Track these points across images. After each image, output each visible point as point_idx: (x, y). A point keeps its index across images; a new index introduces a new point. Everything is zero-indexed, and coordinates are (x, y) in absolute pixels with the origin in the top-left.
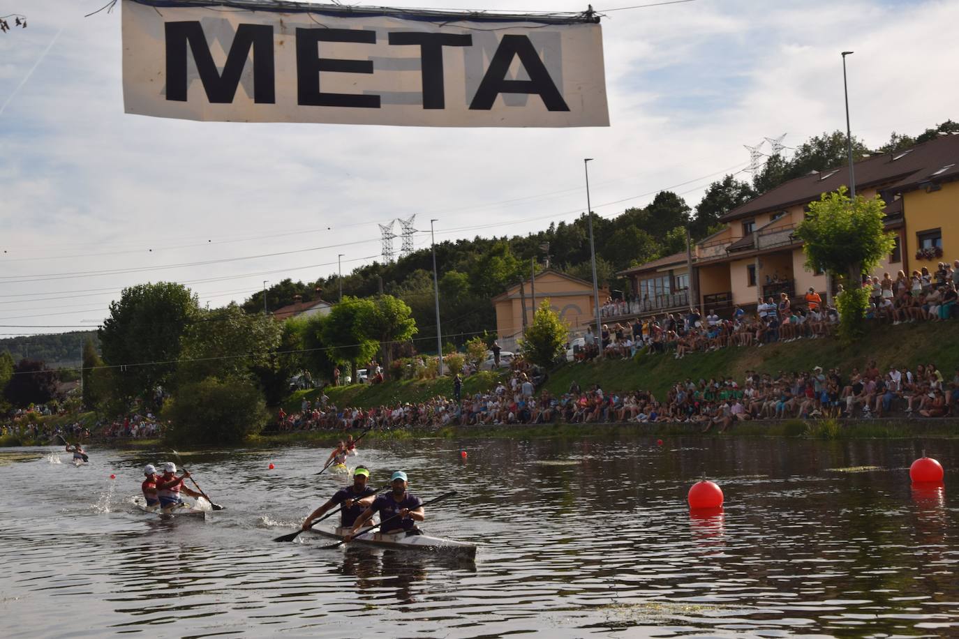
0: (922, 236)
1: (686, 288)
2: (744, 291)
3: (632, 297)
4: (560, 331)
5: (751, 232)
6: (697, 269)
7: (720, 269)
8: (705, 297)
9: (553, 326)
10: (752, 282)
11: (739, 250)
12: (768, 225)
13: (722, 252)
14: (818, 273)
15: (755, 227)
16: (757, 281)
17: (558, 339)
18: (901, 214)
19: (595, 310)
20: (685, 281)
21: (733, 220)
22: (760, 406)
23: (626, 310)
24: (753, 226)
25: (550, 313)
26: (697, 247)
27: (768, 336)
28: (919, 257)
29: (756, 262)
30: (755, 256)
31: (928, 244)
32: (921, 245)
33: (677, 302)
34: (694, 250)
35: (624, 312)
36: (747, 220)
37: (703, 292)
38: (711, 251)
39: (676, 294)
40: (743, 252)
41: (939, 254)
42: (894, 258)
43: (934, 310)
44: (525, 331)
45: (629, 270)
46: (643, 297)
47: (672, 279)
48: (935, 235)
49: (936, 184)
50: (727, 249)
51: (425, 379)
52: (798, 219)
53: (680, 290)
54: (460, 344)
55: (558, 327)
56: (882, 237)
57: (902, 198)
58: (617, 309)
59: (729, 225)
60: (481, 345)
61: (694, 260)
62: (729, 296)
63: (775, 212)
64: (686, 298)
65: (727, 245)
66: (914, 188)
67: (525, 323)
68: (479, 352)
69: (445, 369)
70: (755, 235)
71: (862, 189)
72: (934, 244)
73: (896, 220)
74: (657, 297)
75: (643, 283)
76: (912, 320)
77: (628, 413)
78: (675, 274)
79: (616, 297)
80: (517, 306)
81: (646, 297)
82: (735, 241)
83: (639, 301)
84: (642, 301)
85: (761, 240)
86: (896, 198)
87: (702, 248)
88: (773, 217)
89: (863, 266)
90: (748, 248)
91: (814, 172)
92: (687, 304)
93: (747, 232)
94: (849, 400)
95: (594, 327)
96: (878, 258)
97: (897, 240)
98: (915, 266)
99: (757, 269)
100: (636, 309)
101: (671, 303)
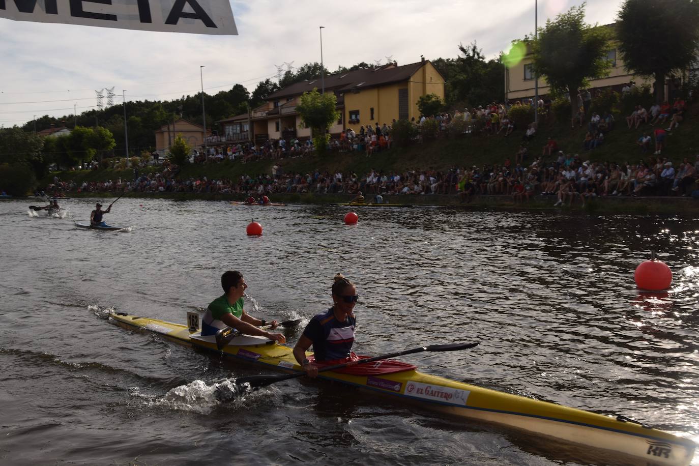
0: (351, 113)
1: (247, 131)
2: (274, 133)
3: (222, 133)
4: (187, 148)
5: (278, 107)
6: (253, 122)
7: (263, 123)
8: (256, 135)
9: (184, 146)
10: (277, 130)
11: (272, 114)
12: (285, 104)
13: (264, 115)
14: (307, 127)
15: (280, 104)
16: (280, 129)
17: (186, 152)
18: (343, 103)
19: (204, 139)
20: (247, 127)
21: (270, 100)
22: (280, 187)
23: (219, 140)
24: (279, 103)
25: (182, 140)
26: (253, 112)
27: (284, 155)
28: (350, 122)
29: (280, 120)
30: (279, 118)
31: (354, 117)
32: (351, 117)
33: (243, 138)
34: (251, 113)
35: (218, 141)
36: (276, 100)
37: (255, 134)
38: (259, 114)
39: (243, 133)
40: (274, 116)
41: (358, 121)
42: (339, 123)
43: (355, 146)
44: (170, 148)
45: (220, 121)
46: (227, 134)
47: (241, 127)
48: (356, 113)
49: (358, 90)
50: (267, 114)
51: (119, 169)
52: (299, 101)
53: (244, 132)
54: (138, 153)
55: (186, 146)
56: (335, 113)
57: (344, 95)
58: (215, 139)
59: (268, 102)
60: (148, 153)
61: (251, 118)
62: (267, 135)
63: (288, 97)
64: (247, 136)
65: (266, 112)
66: (348, 92)
67: (170, 144)
68: (147, 157)
69: (130, 164)
70: (279, 107)
71: (327, 90)
72: (356, 117)
73: (341, 105)
74: (234, 134)
75: (227, 127)
76: (346, 151)
77: (220, 189)
78: (242, 124)
79: (214, 133)
80: (166, 135)
81: (229, 134)
82: (270, 110)
83: (225, 137)
84: (227, 136)
85: (282, 110)
86: (341, 95)
87: (255, 112)
88: (288, 100)
89: (326, 126)
90: (276, 114)
91: (306, 80)
92: (248, 138)
93: (276, 106)
94: (318, 185)
95: (204, 147)
96: (333, 122)
97: (341, 114)
98: (348, 126)
99: (280, 124)
100: (224, 139)
101: (240, 137)
